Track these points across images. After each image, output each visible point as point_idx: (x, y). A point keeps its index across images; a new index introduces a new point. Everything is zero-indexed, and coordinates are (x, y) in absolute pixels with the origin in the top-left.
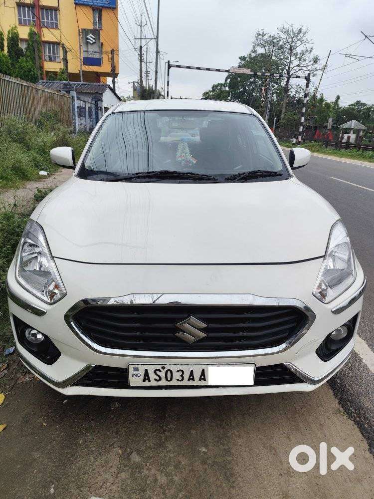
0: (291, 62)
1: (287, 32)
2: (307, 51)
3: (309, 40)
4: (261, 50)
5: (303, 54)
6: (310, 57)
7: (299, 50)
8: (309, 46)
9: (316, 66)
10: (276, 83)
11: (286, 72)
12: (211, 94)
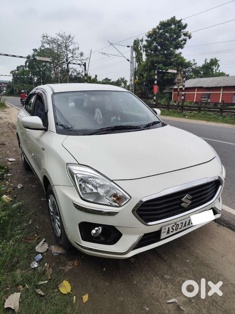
0: (67, 55)
1: (62, 37)
2: (76, 48)
3: (76, 42)
4: (47, 46)
5: (74, 50)
6: (77, 52)
7: (71, 48)
8: (77, 46)
9: (82, 58)
10: (60, 66)
11: (65, 60)
12: (17, 72)
